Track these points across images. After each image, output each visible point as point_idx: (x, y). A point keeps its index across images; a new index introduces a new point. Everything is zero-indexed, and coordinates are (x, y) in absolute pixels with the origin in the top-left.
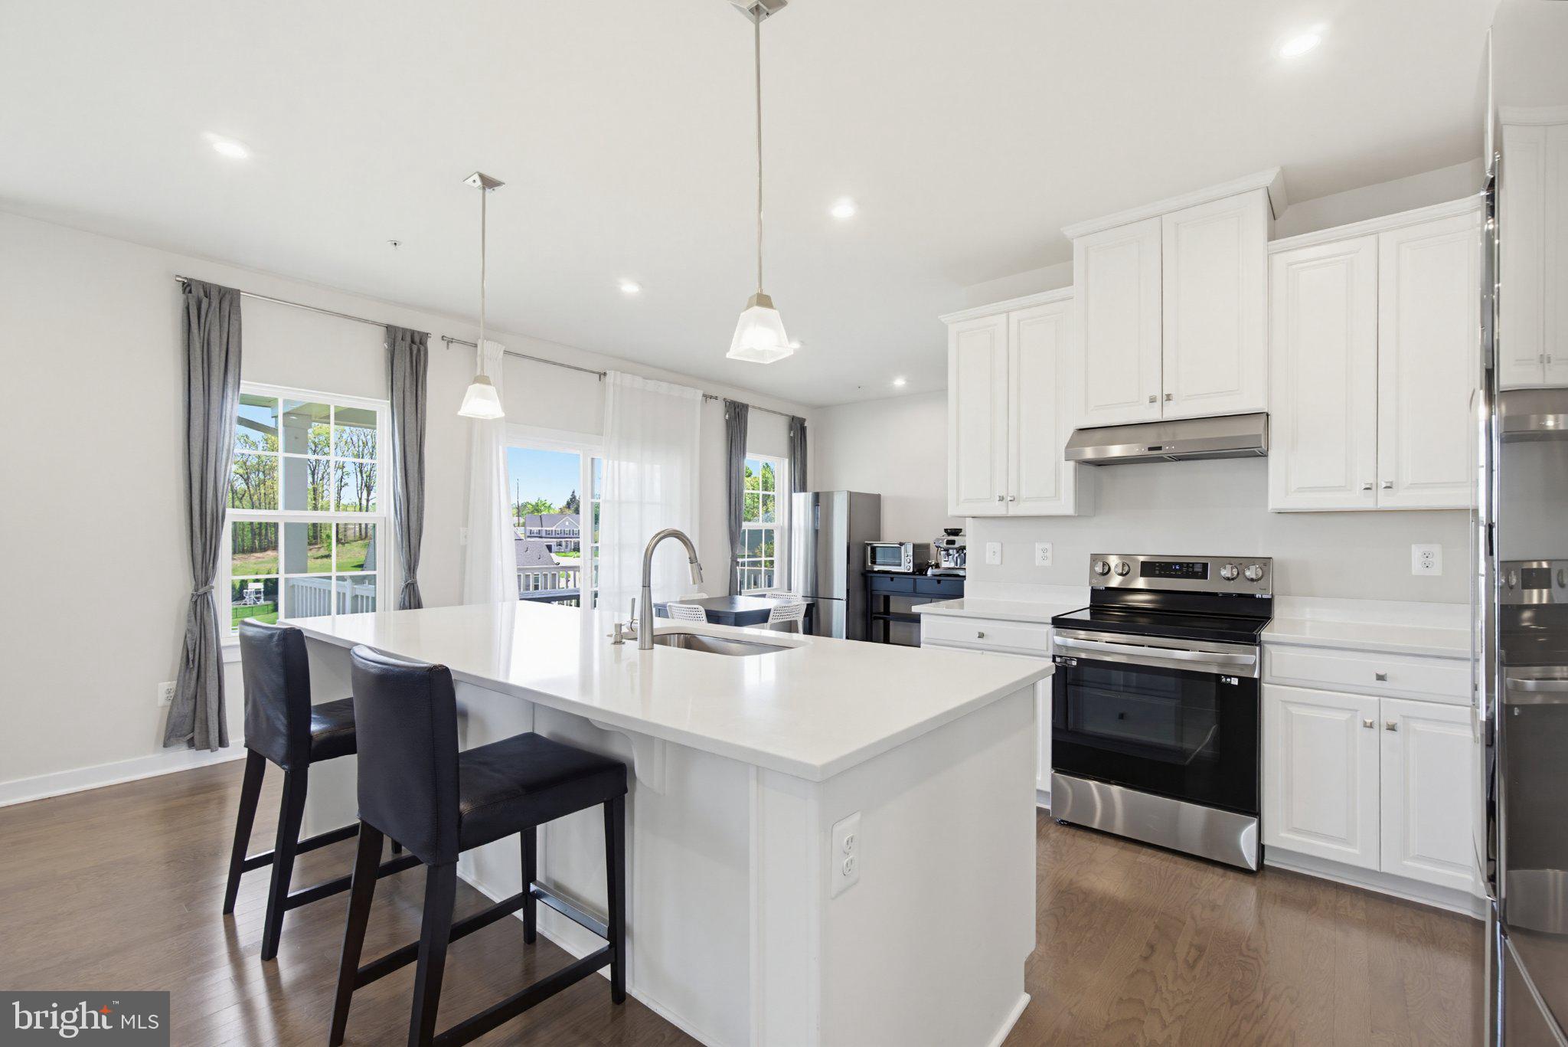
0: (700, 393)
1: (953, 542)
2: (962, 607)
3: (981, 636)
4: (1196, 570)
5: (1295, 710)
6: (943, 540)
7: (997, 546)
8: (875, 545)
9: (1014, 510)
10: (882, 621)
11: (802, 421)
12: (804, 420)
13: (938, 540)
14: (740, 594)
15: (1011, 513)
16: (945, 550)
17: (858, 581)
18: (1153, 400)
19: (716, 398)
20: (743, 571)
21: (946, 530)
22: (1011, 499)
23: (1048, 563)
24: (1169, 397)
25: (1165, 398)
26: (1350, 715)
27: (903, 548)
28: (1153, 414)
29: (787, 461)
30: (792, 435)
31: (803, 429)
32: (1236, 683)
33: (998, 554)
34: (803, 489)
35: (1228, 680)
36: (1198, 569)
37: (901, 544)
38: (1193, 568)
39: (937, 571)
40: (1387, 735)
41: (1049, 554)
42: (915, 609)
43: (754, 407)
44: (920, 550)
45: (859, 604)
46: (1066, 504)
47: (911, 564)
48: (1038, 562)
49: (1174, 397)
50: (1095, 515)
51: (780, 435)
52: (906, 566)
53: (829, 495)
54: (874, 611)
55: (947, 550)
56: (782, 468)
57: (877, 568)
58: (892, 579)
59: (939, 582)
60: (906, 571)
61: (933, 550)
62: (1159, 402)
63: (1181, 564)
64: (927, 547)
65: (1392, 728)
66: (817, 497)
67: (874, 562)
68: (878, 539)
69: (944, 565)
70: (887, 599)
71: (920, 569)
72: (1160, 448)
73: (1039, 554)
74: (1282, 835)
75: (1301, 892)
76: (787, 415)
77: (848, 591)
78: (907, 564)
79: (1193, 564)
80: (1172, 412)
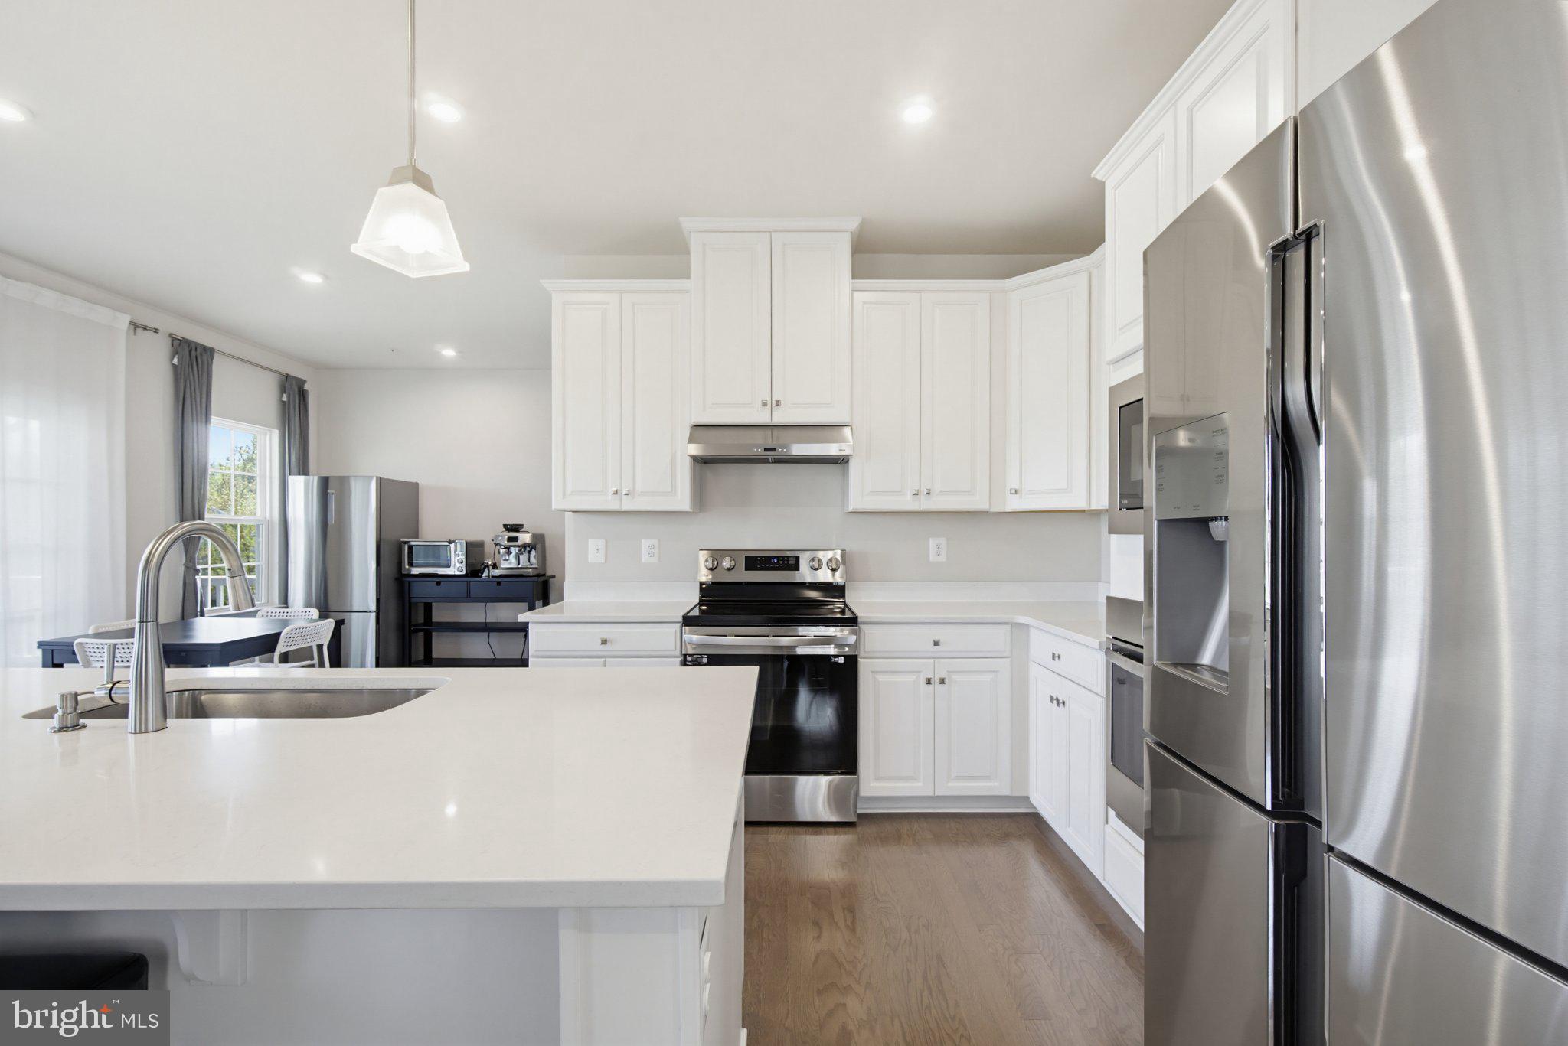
0: (127, 319)
1: (516, 539)
2: (561, 611)
3: (604, 642)
4: (790, 562)
5: (881, 678)
6: (503, 537)
7: (601, 543)
8: (412, 543)
9: (628, 505)
10: (421, 634)
11: (301, 383)
12: (304, 382)
13: (497, 537)
14: (202, 615)
15: (625, 508)
16: (505, 548)
17: (391, 587)
18: (764, 404)
19: (156, 331)
20: (204, 582)
21: (505, 526)
22: (627, 492)
23: (654, 560)
24: (778, 404)
25: (774, 404)
26: (915, 677)
27: (452, 546)
28: (763, 418)
29: (276, 434)
30: (285, 398)
31: (303, 395)
32: (843, 662)
33: (603, 552)
34: (304, 470)
35: (836, 659)
36: (792, 562)
37: (450, 542)
38: (788, 561)
39: (497, 572)
40: (938, 687)
41: (656, 551)
42: (523, 618)
43: (222, 353)
44: (473, 549)
45: (392, 616)
46: (682, 500)
47: (463, 566)
48: (645, 558)
49: (783, 404)
50: (700, 512)
51: (267, 397)
52: (456, 566)
53: (344, 481)
54: (413, 623)
55: (507, 548)
56: (270, 443)
57: (415, 571)
58: (438, 583)
59: (499, 583)
60: (457, 573)
61: (489, 548)
62: (768, 408)
63: (778, 558)
64: (480, 545)
65: (942, 682)
66: (325, 483)
67: (411, 564)
68: (416, 536)
69: (505, 565)
70: (428, 608)
71: (474, 569)
72: (774, 450)
73: (645, 551)
74: (872, 785)
75: (888, 827)
76: (277, 372)
77: (378, 601)
78: (458, 565)
79: (788, 557)
80: (779, 418)
